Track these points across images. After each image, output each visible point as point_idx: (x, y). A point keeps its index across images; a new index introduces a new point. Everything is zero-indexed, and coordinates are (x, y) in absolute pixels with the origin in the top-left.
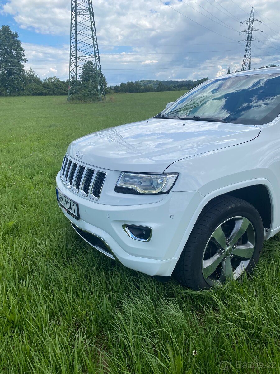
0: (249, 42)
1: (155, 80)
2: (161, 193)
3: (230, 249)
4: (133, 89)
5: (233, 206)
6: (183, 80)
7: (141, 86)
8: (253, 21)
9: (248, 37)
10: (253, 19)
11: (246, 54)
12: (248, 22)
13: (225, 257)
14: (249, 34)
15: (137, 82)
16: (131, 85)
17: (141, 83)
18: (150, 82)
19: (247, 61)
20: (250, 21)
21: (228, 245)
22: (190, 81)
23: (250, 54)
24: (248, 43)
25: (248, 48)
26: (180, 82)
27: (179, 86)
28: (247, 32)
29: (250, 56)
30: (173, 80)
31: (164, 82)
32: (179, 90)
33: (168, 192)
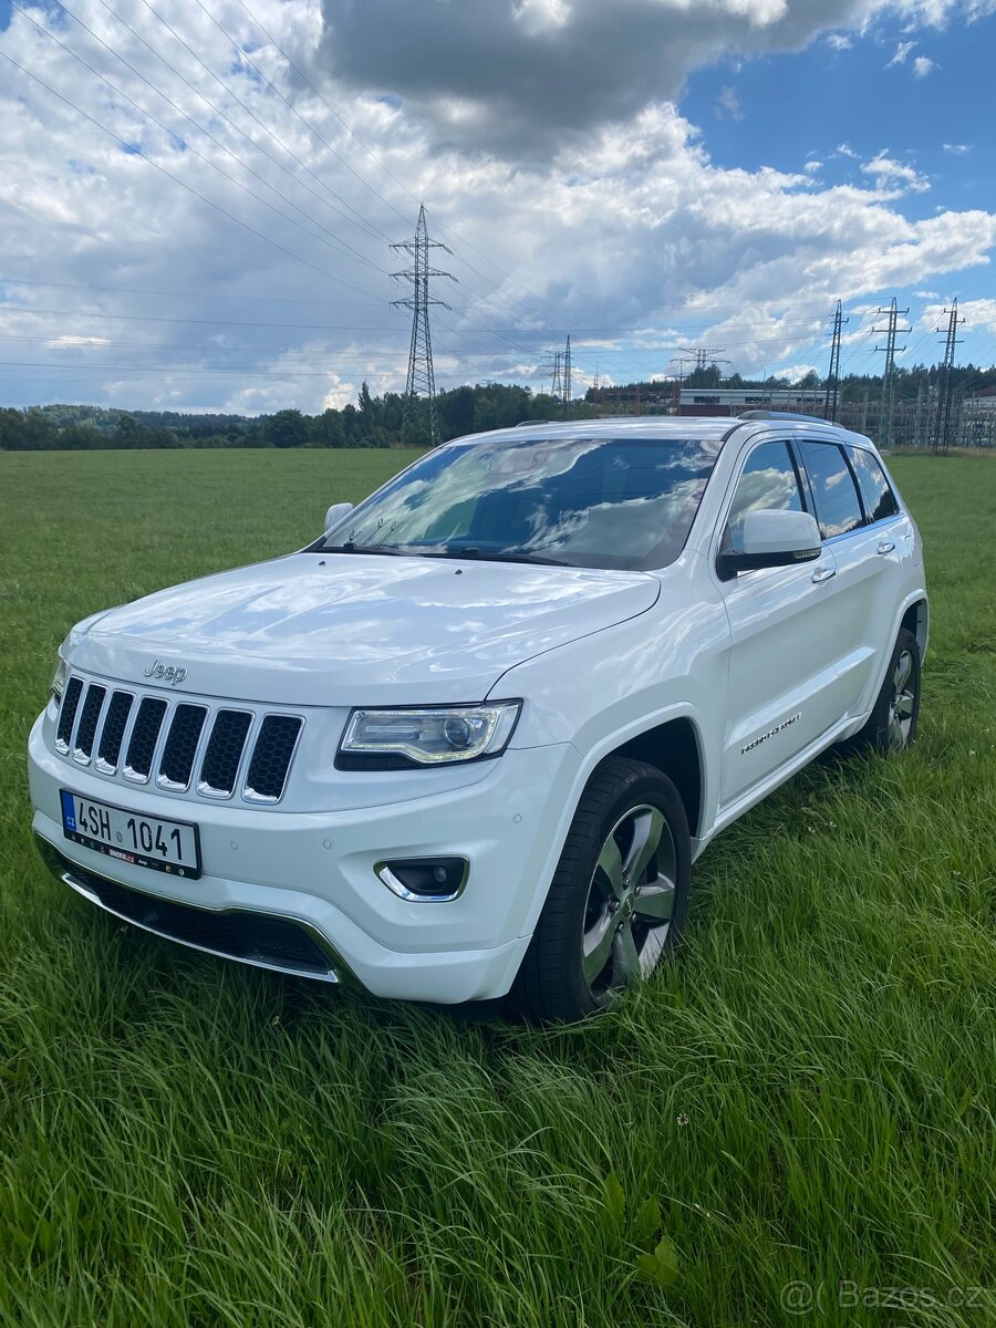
0: (420, 305)
1: (105, 407)
2: (483, 757)
3: (630, 897)
4: (20, 434)
5: (633, 778)
6: (210, 411)
7: (49, 424)
8: (427, 246)
9: (417, 291)
10: (427, 239)
11: (414, 343)
12: (411, 246)
13: (621, 923)
14: (417, 283)
15: (34, 412)
16: (11, 422)
17: (47, 416)
18: (86, 412)
19: (421, 366)
20: (417, 246)
21: (625, 887)
22: (236, 419)
23: (428, 344)
24: (417, 311)
25: (421, 326)
26: (198, 418)
27: (196, 433)
28: (413, 278)
29: (429, 351)
30: (173, 411)
31: (137, 414)
32: (199, 446)
33: (500, 753)
